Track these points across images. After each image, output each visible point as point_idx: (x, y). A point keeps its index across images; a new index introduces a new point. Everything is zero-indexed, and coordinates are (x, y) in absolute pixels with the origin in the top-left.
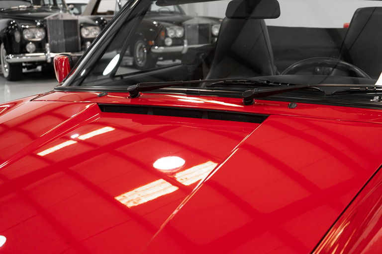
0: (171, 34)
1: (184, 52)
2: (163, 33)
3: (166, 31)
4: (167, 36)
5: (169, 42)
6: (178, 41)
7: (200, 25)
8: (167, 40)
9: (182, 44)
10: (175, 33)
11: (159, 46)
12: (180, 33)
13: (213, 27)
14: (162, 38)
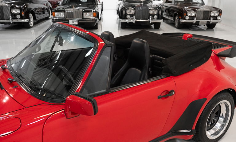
0: (189, 14)
1: (194, 23)
2: (185, 14)
3: (187, 13)
4: (187, 15)
5: (187, 18)
6: (192, 18)
7: (204, 11)
8: (187, 17)
9: (194, 19)
10: (191, 14)
11: (183, 19)
12: (193, 14)
13: (211, 12)
14: (185, 16)
